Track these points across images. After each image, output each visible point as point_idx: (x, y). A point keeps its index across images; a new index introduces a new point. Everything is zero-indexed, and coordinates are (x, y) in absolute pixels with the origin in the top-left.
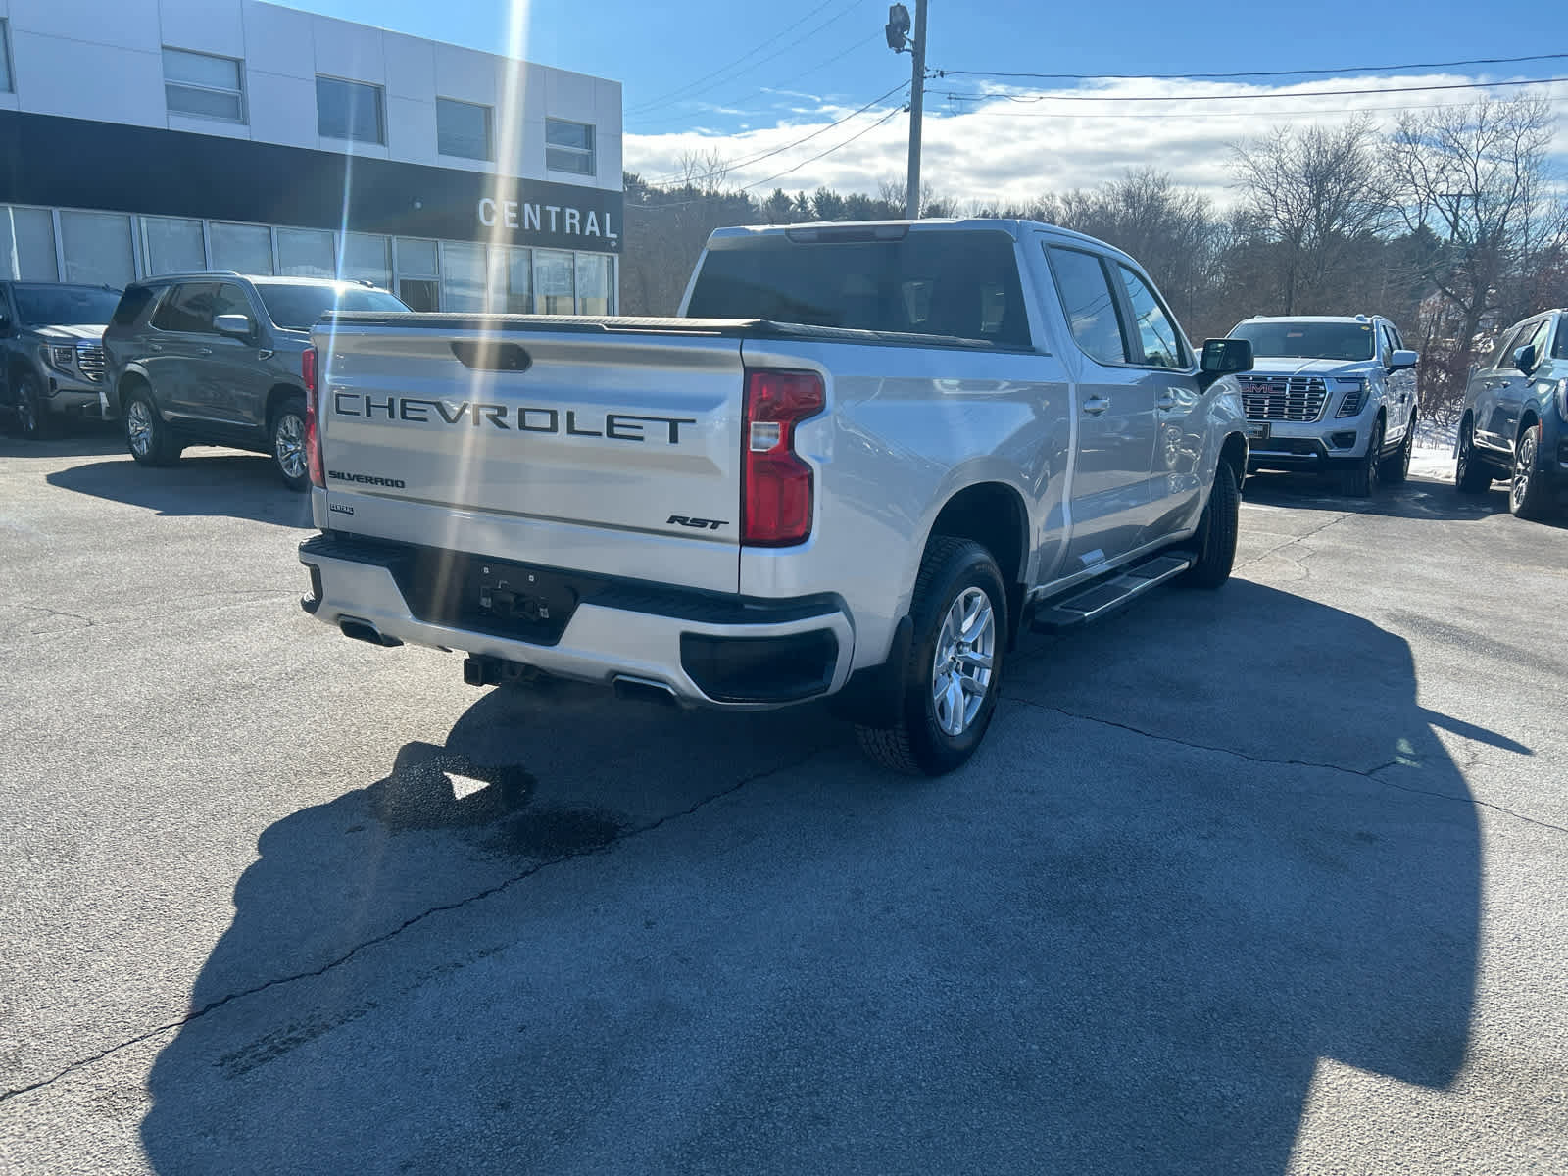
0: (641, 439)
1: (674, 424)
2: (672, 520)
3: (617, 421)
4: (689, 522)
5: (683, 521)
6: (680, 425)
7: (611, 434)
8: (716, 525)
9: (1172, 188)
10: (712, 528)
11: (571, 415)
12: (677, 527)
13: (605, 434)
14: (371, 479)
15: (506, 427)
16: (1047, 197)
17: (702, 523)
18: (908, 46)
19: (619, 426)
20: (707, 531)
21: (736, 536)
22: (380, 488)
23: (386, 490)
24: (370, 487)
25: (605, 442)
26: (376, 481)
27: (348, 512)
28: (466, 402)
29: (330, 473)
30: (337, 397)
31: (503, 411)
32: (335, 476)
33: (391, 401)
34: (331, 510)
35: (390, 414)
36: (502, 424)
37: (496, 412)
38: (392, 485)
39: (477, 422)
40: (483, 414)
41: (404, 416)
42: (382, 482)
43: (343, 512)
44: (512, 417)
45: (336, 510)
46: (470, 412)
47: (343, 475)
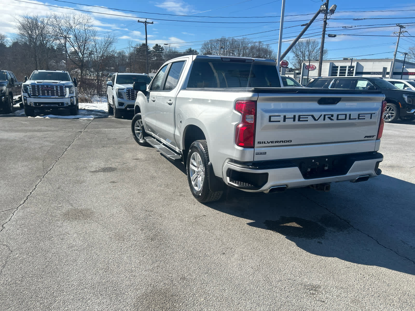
0: (365, 119)
1: (371, 115)
2: (365, 137)
4: (368, 137)
7: (359, 119)
11: (350, 115)
12: (366, 138)
13: (357, 119)
14: (278, 141)
19: (361, 116)
20: (371, 138)
21: (376, 138)
22: (281, 144)
23: (284, 144)
24: (277, 144)
25: (357, 121)
26: (280, 142)
27: (264, 154)
28: (321, 114)
29: (258, 142)
30: (270, 117)
31: (332, 116)
32: (261, 143)
33: (295, 116)
34: (256, 154)
35: (294, 120)
36: (332, 119)
37: (330, 116)
38: (287, 142)
39: (324, 119)
40: (326, 117)
41: (299, 120)
42: (283, 142)
43: (261, 154)
44: (335, 118)
45: (259, 154)
46: (322, 117)
47: (265, 142)
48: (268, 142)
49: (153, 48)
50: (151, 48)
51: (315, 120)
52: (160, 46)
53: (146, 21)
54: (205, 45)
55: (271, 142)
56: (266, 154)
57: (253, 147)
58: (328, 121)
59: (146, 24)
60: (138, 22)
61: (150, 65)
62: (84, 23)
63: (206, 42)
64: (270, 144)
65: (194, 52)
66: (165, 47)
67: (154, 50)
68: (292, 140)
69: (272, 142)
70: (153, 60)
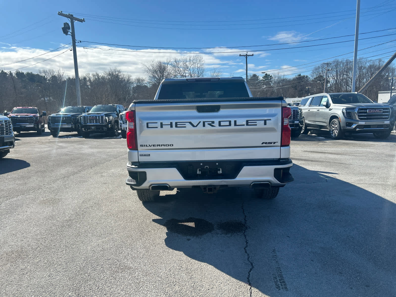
0: (256, 125)
1: (265, 121)
2: (263, 143)
3: (249, 122)
4: (267, 143)
5: (266, 143)
6: (267, 121)
7: (247, 125)
8: (274, 143)
9: (122, 73)
10: (274, 144)
11: (235, 122)
12: (264, 145)
13: (245, 125)
14: (160, 145)
15: (215, 126)
16: (87, 74)
17: (271, 143)
18: (69, 33)
19: (250, 123)
20: (272, 145)
21: (280, 145)
22: (163, 147)
23: (165, 147)
24: (159, 147)
25: (246, 127)
26: (162, 145)
27: (148, 156)
28: (200, 121)
29: (141, 145)
30: (147, 124)
31: (213, 122)
32: (143, 146)
33: (171, 123)
34: (140, 156)
35: (172, 127)
36: (213, 125)
37: (211, 123)
38: (168, 146)
39: (204, 125)
40: (206, 124)
41: (176, 126)
42: (164, 145)
43: (145, 155)
44: (216, 124)
45: (142, 156)
46: (202, 123)
47: (147, 145)
48: (149, 145)
49: (263, 77)
50: (261, 78)
51: (193, 126)
52: (269, 75)
53: (247, 54)
54: (316, 69)
55: (152, 145)
56: (150, 156)
57: (137, 150)
58: (208, 127)
59: (246, 56)
60: (240, 56)
61: (259, 93)
62: (197, 62)
63: (317, 66)
64: (152, 147)
65: (305, 77)
66: (274, 76)
67: (264, 79)
68: (173, 144)
69: (154, 146)
70: (262, 89)
